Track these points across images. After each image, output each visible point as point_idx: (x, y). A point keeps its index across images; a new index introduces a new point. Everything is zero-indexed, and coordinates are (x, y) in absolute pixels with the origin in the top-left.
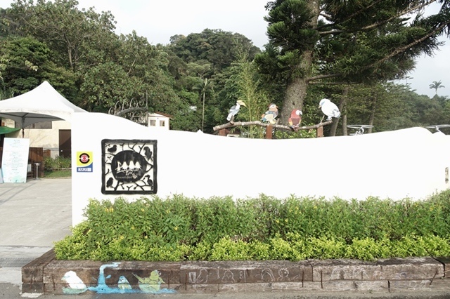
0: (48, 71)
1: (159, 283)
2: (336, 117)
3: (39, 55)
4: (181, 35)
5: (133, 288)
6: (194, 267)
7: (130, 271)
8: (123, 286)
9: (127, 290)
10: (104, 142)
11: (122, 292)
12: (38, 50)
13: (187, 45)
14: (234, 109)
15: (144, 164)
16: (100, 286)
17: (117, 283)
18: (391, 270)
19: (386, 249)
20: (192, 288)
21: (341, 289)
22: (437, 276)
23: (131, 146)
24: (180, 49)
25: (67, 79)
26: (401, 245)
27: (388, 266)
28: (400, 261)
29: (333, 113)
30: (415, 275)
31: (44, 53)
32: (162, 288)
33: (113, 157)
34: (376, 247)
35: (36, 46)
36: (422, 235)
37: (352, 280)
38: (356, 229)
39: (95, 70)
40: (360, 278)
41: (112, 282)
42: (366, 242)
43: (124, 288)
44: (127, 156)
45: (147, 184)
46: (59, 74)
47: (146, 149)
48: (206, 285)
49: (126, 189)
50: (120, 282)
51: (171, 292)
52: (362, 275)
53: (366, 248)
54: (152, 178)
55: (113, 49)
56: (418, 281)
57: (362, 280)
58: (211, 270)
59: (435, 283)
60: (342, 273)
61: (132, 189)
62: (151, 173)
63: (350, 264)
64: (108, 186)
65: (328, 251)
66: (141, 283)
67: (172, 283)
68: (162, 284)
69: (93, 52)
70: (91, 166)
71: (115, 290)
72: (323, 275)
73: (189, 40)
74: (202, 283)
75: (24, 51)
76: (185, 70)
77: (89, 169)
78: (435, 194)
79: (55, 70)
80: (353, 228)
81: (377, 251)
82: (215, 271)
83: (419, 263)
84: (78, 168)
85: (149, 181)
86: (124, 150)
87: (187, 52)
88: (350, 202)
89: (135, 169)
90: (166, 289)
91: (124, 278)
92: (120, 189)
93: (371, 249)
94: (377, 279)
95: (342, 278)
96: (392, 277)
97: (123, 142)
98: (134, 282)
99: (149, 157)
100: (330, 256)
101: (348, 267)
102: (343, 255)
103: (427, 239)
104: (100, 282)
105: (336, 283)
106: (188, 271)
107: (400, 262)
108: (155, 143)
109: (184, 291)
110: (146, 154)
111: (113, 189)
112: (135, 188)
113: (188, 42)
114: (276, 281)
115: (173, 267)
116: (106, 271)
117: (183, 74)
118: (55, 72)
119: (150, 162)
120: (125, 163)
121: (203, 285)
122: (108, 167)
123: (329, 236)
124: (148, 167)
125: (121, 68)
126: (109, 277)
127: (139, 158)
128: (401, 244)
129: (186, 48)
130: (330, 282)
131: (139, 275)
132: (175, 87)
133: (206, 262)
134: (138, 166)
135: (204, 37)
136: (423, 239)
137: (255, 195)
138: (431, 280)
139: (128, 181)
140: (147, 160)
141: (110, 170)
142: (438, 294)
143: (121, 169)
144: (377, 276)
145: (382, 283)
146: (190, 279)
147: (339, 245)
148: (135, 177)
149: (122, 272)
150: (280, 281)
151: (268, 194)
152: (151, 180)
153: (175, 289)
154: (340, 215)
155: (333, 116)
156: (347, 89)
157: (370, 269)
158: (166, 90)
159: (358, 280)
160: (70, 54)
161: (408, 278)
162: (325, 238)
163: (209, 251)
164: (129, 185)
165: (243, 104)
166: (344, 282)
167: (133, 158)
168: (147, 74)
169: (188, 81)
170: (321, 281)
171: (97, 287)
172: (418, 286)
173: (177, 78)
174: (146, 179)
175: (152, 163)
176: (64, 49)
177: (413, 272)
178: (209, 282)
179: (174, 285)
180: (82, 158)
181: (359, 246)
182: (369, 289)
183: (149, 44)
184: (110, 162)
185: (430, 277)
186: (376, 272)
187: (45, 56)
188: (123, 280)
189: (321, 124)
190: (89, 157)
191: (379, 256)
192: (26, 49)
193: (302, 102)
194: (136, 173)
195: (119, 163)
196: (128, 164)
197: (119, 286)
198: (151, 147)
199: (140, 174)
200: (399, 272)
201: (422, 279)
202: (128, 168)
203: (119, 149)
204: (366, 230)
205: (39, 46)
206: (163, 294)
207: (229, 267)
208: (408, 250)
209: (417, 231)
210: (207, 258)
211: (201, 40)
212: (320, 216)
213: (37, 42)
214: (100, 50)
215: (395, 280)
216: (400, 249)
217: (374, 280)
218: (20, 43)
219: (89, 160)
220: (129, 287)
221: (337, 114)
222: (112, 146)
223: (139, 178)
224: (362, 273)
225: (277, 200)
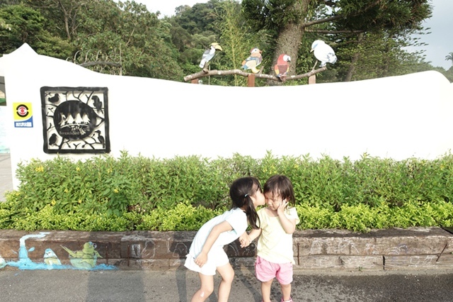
0: (43, 41)
1: (95, 257)
2: (331, 62)
3: (33, 23)
4: (186, 6)
5: (63, 263)
6: (139, 238)
7: (58, 242)
8: (51, 262)
9: (56, 265)
10: (44, 90)
11: (50, 268)
12: (32, 18)
13: (192, 16)
14: (208, 53)
15: (93, 117)
16: (22, 261)
17: (42, 257)
18: (388, 242)
19: (383, 218)
20: (136, 263)
21: (322, 266)
22: (446, 251)
23: (77, 95)
24: (185, 20)
25: (63, 49)
26: (402, 213)
27: (384, 238)
28: (400, 231)
29: (328, 57)
30: (418, 250)
31: (39, 22)
32: (98, 263)
33: (55, 108)
34: (370, 214)
35: (29, 14)
36: (430, 201)
37: (338, 255)
38: (347, 193)
39: (93, 39)
40: (347, 252)
41: (37, 256)
42: (358, 209)
43: (51, 263)
44: (72, 107)
45: (98, 141)
46: (54, 43)
47: (95, 98)
48: (153, 261)
49: (73, 148)
50: (45, 256)
51: (109, 268)
52: (350, 249)
53: (358, 217)
54: (103, 134)
55: (111, 18)
56: (422, 257)
57: (350, 255)
58: (160, 241)
59: (443, 260)
60: (324, 247)
61: (80, 148)
62: (102, 128)
63: (335, 235)
64: (50, 144)
65: (309, 219)
66: (73, 258)
67: (111, 258)
68: (98, 258)
69: (91, 21)
70: (31, 120)
71: (40, 266)
72: (300, 248)
73: (194, 11)
74: (148, 258)
75: (17, 19)
76: (189, 42)
77: (29, 124)
78: (448, 155)
79: (50, 40)
80: (343, 192)
81: (371, 219)
82: (164, 244)
83: (424, 234)
84: (15, 123)
85: (100, 138)
86: (68, 100)
87: (192, 23)
88: (342, 162)
89: (82, 123)
90: (104, 265)
91: (51, 251)
92: (65, 147)
93: (363, 218)
94: (369, 253)
95: (324, 253)
96: (388, 251)
97: (67, 90)
98: (63, 256)
99: (99, 109)
100: (311, 226)
101: (332, 239)
102: (328, 225)
103: (436, 206)
104: (21, 256)
105: (317, 259)
106: (131, 242)
107: (400, 233)
108: (105, 91)
109: (126, 267)
110: (94, 104)
111: (57, 148)
112: (83, 146)
113: (193, 12)
114: (241, 256)
115: (112, 238)
116: (28, 242)
117: (188, 46)
118: (51, 42)
119: (101, 115)
120: (70, 117)
121: (149, 260)
122: (50, 121)
123: (312, 201)
124: (99, 121)
125: (120, 37)
126: (32, 249)
127: (86, 110)
128: (402, 211)
129: (191, 19)
130: (309, 257)
131: (69, 248)
132: (179, 60)
133: (156, 232)
134: (86, 119)
135: (210, 7)
136: (431, 205)
137: (228, 155)
138: (439, 255)
139: (75, 138)
140: (96, 112)
141: (53, 125)
142: (446, 273)
143: (66, 123)
144: (369, 251)
145: (376, 259)
146: (134, 253)
147: (325, 212)
148: (83, 132)
149: (48, 243)
150: (245, 256)
151: (243, 154)
152: (102, 137)
153: (115, 265)
154: (327, 177)
155: (327, 61)
156: (357, 55)
157: (361, 241)
158: (167, 61)
159: (345, 255)
160: (67, 24)
161: (408, 253)
162: (306, 204)
163: (160, 219)
164: (76, 143)
165: (219, 48)
166: (327, 258)
167: (80, 110)
168: (147, 44)
169: (193, 53)
170: (298, 256)
171: (19, 262)
172: (421, 263)
173: (181, 50)
174: (97, 135)
175: (103, 117)
176: (61, 18)
177: (415, 245)
178: (157, 257)
179: (113, 260)
180: (19, 111)
181: (349, 214)
182: (358, 266)
183: (148, 12)
184: (53, 114)
185: (437, 252)
186: (368, 245)
187: (39, 24)
188: (50, 253)
189: (313, 71)
190: (27, 109)
191: (374, 225)
192: (18, 17)
193: (296, 52)
194: (84, 127)
195: (63, 116)
196: (74, 117)
197: (45, 260)
198: (101, 97)
199: (89, 130)
200: (397, 245)
201: (426, 255)
202: (74, 122)
203: (63, 98)
204: (359, 194)
205: (33, 14)
206: (100, 270)
207: (183, 238)
208: (411, 219)
209: (424, 195)
210: (157, 228)
211: (206, 10)
212: (303, 177)
213: (30, 10)
214: (98, 19)
215: (392, 255)
216: (400, 217)
217: (366, 255)
218: (12, 10)
219: (28, 113)
220: (58, 262)
221: (333, 59)
222: (53, 95)
223: (87, 135)
224: (350, 246)
225: (251, 159)
